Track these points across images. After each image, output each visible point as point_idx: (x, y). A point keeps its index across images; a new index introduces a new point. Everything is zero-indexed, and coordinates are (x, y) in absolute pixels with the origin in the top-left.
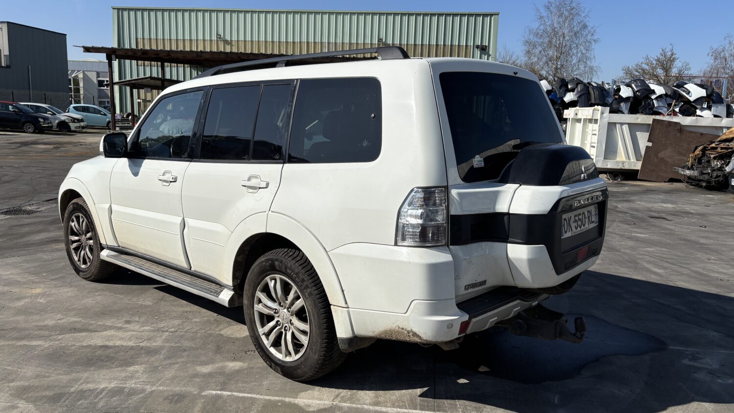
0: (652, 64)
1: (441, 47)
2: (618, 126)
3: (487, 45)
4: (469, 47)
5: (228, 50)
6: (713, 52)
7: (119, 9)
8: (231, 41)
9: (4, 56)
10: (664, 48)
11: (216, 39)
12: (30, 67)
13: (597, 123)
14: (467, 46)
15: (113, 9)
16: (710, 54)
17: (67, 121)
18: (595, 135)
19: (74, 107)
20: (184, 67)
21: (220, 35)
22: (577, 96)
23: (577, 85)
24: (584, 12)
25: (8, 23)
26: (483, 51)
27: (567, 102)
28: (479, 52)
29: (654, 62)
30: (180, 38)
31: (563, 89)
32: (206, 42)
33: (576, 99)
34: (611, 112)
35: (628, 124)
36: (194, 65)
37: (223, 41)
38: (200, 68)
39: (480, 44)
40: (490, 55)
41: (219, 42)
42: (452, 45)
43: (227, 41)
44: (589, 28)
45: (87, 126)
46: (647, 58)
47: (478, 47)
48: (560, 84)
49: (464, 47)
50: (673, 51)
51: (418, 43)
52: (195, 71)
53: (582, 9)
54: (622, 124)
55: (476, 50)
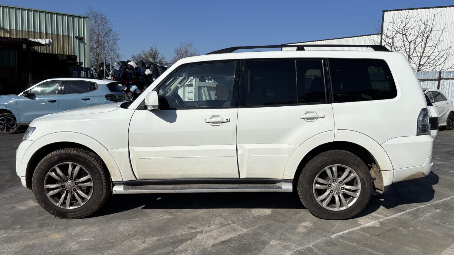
0: (146, 55)
1: (49, 35)
2: (202, 88)
3: (83, 37)
4: (70, 37)
6: (176, 51)
10: (151, 47)
13: (193, 87)
14: (68, 36)
16: (175, 52)
18: (193, 93)
22: (152, 71)
23: (151, 65)
24: (109, 22)
26: (81, 41)
27: (147, 75)
28: (78, 41)
29: (147, 54)
31: (144, 67)
33: (151, 73)
34: (200, 81)
35: (207, 87)
39: (78, 36)
40: (85, 44)
42: (57, 35)
44: (114, 31)
46: (143, 51)
47: (77, 37)
48: (142, 64)
49: (67, 36)
50: (156, 48)
51: (31, 31)
53: (108, 20)
54: (204, 87)
55: (75, 39)
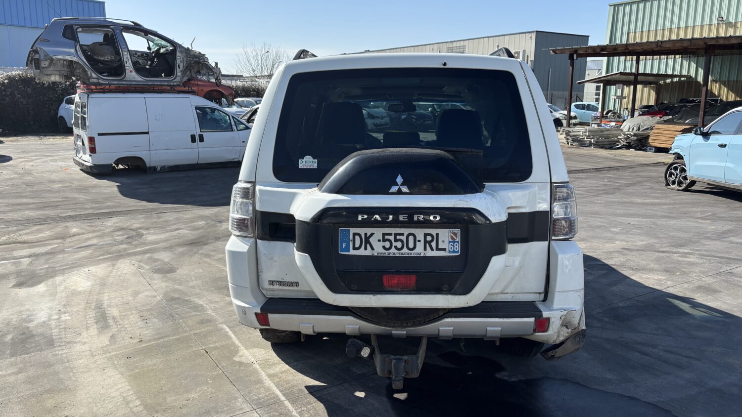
5: (731, 32)
7: (615, 6)
8: (736, 22)
9: (531, 61)
11: (716, 22)
12: (550, 70)
15: (610, 6)
17: (561, 118)
19: (575, 105)
20: (675, 58)
21: (722, 18)
25: (537, 31)
30: (674, 27)
32: (705, 27)
36: (686, 56)
37: (726, 24)
38: (693, 59)
41: (721, 26)
43: (731, 23)
45: (580, 123)
52: (687, 61)
